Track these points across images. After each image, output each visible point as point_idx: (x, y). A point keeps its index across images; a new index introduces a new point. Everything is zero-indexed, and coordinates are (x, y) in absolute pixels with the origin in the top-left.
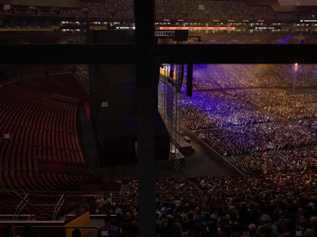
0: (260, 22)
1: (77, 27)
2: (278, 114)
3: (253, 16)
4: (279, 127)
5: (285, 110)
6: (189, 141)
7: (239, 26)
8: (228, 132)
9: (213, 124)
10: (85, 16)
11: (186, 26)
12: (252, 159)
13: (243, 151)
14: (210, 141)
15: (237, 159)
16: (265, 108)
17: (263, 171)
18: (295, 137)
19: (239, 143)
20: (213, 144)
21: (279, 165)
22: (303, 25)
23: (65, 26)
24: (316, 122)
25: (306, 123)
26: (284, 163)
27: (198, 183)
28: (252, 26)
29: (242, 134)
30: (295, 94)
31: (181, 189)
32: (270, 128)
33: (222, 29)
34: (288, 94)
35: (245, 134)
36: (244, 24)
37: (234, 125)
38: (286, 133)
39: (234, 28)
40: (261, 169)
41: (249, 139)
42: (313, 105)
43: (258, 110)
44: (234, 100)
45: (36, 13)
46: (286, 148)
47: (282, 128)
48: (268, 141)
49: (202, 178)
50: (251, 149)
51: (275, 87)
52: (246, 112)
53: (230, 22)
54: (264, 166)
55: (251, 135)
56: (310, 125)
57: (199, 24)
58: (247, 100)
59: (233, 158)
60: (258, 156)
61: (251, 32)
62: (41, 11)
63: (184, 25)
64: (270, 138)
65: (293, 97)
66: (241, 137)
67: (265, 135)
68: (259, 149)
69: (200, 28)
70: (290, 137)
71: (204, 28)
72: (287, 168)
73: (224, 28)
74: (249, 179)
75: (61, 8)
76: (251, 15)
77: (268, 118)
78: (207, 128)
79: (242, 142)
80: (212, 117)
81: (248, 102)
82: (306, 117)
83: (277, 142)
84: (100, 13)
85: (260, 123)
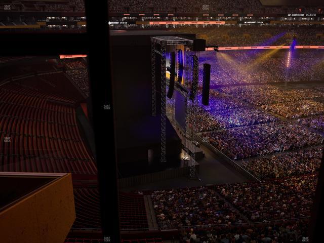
0: (249, 17)
1: (64, 22)
2: (276, 113)
3: (242, 9)
4: (281, 128)
5: (282, 109)
6: (198, 146)
7: (228, 20)
8: (233, 134)
9: (216, 125)
10: (72, 11)
11: (176, 20)
12: (263, 163)
13: (252, 154)
14: (218, 144)
15: (248, 164)
16: (263, 106)
17: (275, 175)
18: (298, 138)
19: (246, 146)
20: (221, 148)
21: (289, 168)
22: (290, 19)
23: (52, 22)
24: (313, 121)
25: (304, 122)
26: (293, 166)
27: (219, 192)
28: (241, 20)
29: (247, 136)
30: (288, 91)
32: (272, 129)
33: (211, 23)
34: (282, 91)
35: (250, 136)
36: (233, 18)
37: (237, 126)
38: (288, 133)
39: (223, 23)
40: (274, 173)
41: (255, 141)
42: (308, 102)
43: (255, 109)
44: (231, 98)
45: (21, 9)
46: (291, 149)
47: (283, 128)
48: (273, 143)
49: (222, 186)
50: (259, 152)
51: (268, 83)
52: (245, 111)
53: (220, 16)
54: (275, 170)
55: (256, 137)
56: (309, 124)
57: (189, 18)
58: (244, 98)
59: (245, 163)
60: (268, 159)
61: (240, 26)
62: (26, 5)
63: (174, 20)
64: (274, 139)
65: (286, 94)
66: (247, 139)
67: (269, 136)
68: (267, 152)
69: (190, 23)
70: (293, 138)
71: (194, 23)
72: (297, 171)
73: (214, 23)
74: (266, 186)
75: (47, 3)
76: (240, 9)
77: (267, 117)
78: (210, 130)
79: (249, 145)
80: (213, 118)
81: (245, 100)
82: (303, 116)
83: (282, 144)
85: (262, 123)
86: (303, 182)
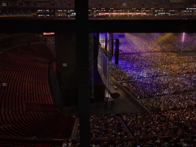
0: (161, 10)
1: (47, 13)
2: (171, 70)
3: (157, 5)
4: (171, 79)
5: (176, 67)
6: (116, 89)
7: (148, 12)
8: (140, 83)
9: (131, 77)
10: (52, 7)
11: (115, 12)
12: (155, 101)
13: (149, 95)
14: (129, 89)
15: (145, 101)
16: (164, 66)
17: (161, 109)
18: (181, 86)
19: (147, 90)
20: (131, 91)
21: (171, 105)
22: (188, 11)
23: (40, 13)
24: (194, 76)
25: (188, 76)
26: (174, 103)
27: (122, 117)
28: (156, 12)
29: (149, 84)
30: (182, 56)
31: (111, 122)
32: (166, 80)
33: (137, 14)
34: (178, 57)
35: (151, 84)
36: (151, 11)
37: (144, 78)
38: (175, 83)
39: (145, 14)
40: (160, 108)
41: (153, 87)
42: (193, 63)
43: (159, 67)
44: (145, 61)
45: (22, 5)
46: (175, 93)
47: (173, 80)
48: (164, 89)
49: (124, 114)
50: (154, 94)
51: (170, 51)
52: (152, 68)
53: (143, 10)
54: (162, 106)
55: (154, 85)
56: (190, 77)
57: (124, 11)
58: (153, 60)
59: (143, 101)
60: (158, 99)
61: (156, 16)
62: (25, 3)
63: (114, 12)
64: (166, 86)
65: (181, 58)
66: (148, 86)
67: (163, 85)
68: (159, 94)
69: (124, 14)
70: (178, 86)
71: (126, 14)
72: (175, 107)
73: (139, 13)
74: (152, 115)
75: (38, 2)
76: (156, 5)
77: (165, 73)
78: (127, 80)
79: (149, 90)
80: (131, 72)
81: (153, 62)
82: (188, 73)
83: (170, 90)
84: (62, 5)
85: (160, 76)
86: (176, 114)
